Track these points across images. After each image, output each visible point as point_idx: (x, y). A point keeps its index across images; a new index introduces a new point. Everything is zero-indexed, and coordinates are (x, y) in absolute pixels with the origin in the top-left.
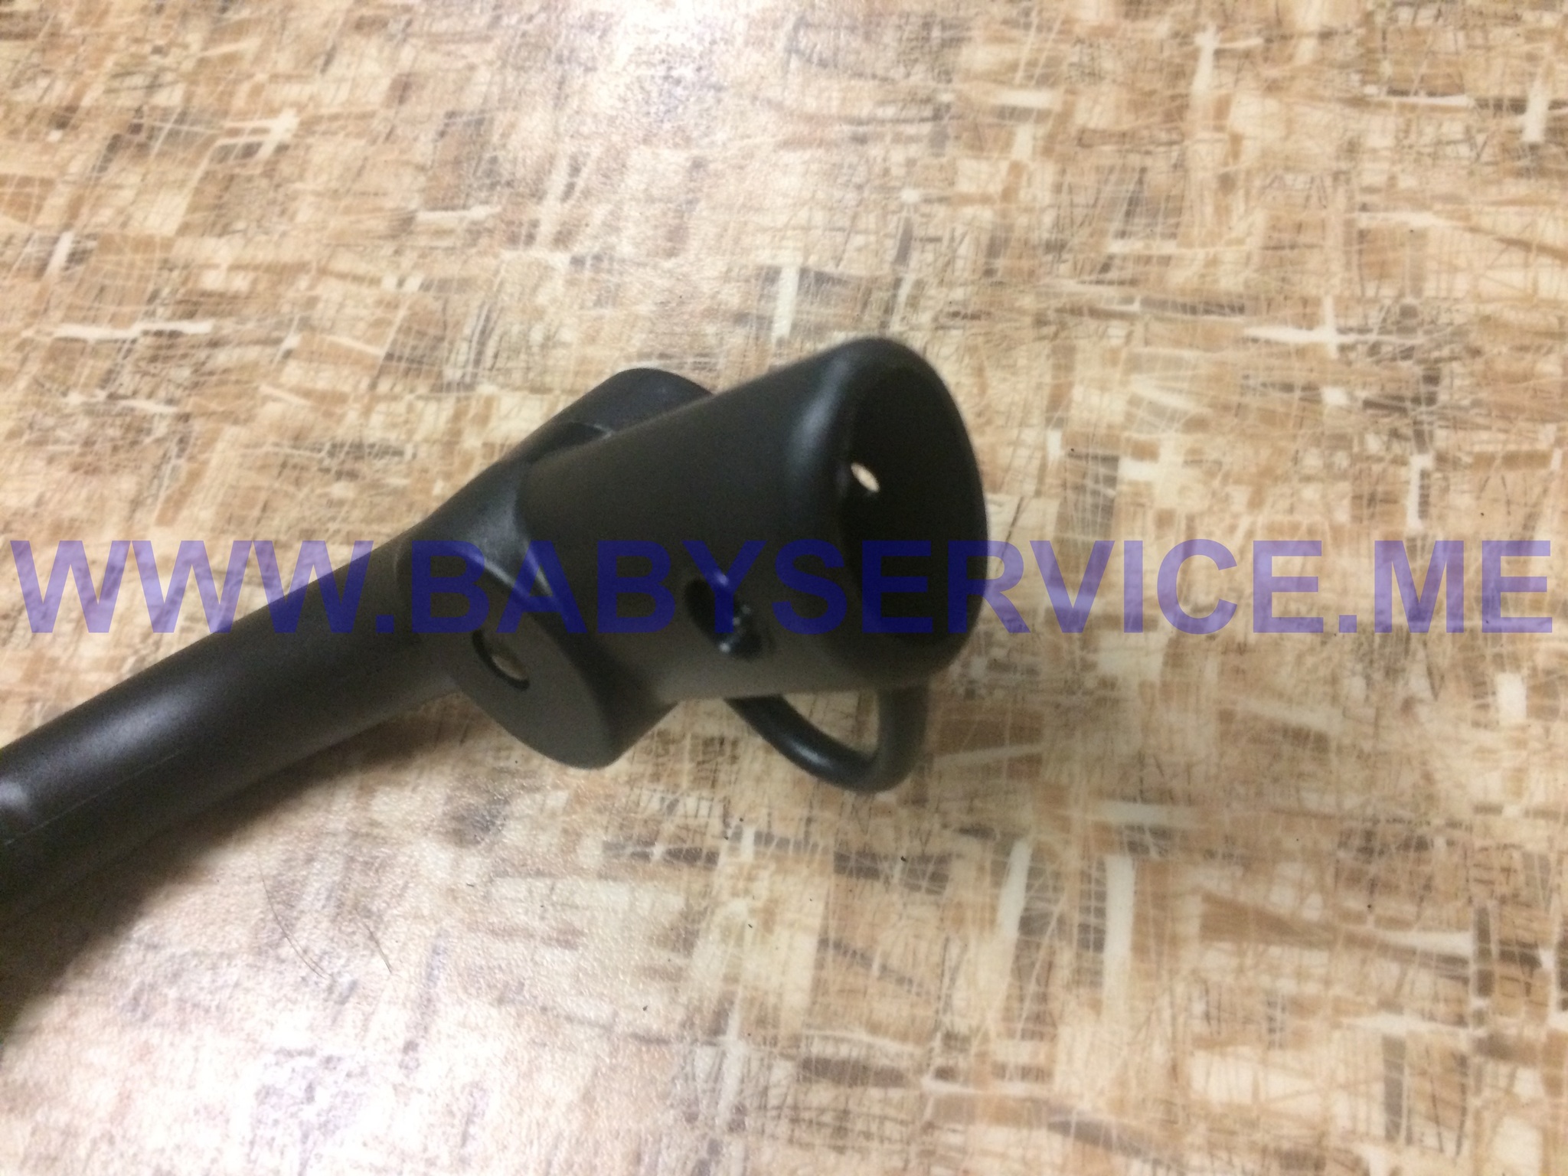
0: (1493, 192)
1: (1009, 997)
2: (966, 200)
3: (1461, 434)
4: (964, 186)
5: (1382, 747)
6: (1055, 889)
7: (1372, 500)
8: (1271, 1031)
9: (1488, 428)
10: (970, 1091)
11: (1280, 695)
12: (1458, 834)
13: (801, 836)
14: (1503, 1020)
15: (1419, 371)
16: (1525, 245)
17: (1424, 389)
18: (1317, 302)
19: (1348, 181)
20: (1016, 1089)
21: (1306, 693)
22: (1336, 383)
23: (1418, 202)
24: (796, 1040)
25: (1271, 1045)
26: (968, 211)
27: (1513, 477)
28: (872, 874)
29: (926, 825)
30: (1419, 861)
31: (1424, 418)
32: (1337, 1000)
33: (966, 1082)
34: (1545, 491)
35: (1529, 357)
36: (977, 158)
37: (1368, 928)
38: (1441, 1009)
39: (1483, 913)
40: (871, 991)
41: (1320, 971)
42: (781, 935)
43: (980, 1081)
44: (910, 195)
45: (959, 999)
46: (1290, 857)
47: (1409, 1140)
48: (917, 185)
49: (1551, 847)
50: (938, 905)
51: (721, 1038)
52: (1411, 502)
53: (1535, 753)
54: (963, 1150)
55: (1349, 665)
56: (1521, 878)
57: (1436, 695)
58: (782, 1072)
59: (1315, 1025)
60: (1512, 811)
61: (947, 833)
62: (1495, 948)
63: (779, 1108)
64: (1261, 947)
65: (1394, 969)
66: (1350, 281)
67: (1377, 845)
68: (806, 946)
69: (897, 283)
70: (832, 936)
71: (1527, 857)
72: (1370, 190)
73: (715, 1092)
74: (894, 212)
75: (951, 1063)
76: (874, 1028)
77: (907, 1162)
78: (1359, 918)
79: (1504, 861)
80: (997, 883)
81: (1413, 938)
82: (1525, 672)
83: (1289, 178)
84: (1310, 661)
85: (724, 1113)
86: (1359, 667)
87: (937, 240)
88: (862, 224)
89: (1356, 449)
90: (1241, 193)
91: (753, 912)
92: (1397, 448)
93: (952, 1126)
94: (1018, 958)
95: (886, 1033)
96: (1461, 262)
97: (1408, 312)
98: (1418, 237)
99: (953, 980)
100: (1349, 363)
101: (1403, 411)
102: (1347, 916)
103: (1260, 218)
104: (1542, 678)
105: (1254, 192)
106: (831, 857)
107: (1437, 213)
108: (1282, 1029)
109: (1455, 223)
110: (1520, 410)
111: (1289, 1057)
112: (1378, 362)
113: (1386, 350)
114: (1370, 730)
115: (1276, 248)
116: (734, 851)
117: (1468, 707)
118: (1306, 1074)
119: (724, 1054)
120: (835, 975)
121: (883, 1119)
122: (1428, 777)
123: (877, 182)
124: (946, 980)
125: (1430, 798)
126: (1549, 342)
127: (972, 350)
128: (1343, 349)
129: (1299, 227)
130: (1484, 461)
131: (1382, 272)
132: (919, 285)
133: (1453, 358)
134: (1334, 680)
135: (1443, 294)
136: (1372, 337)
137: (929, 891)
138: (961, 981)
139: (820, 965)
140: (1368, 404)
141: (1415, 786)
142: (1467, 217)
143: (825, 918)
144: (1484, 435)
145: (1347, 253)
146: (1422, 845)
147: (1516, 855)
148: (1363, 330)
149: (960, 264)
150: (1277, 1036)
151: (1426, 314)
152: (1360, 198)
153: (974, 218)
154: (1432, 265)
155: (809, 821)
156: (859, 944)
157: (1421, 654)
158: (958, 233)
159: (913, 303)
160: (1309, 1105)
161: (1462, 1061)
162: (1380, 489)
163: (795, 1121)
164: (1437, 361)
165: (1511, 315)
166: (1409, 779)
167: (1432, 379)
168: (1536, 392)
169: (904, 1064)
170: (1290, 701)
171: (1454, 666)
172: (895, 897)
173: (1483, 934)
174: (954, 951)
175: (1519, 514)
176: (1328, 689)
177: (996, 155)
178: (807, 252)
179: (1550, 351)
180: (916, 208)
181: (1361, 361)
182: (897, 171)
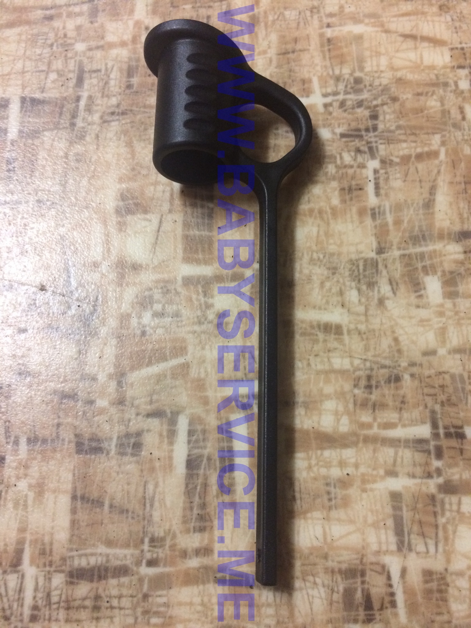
0: (394, 10)
1: (184, 509)
2: (111, 45)
3: (392, 146)
4: (110, 38)
5: (371, 327)
6: (204, 440)
7: (350, 190)
8: (330, 500)
9: (405, 141)
10: (167, 569)
11: (314, 307)
12: (415, 370)
13: (54, 435)
14: (450, 471)
15: (367, 113)
16: (413, 37)
17: (370, 123)
18: (310, 81)
19: (319, 12)
20: (194, 563)
21: (327, 302)
22: (324, 126)
23: (355, 19)
24: (64, 559)
25: (330, 508)
26: (114, 52)
27: (421, 166)
28: (98, 450)
29: (127, 416)
30: (397, 388)
31: (373, 139)
32: (363, 475)
33: (165, 565)
34: (439, 172)
35: (422, 98)
36: (116, 20)
37: (375, 430)
38: (418, 471)
39: (433, 412)
40: (105, 521)
41: (353, 460)
42: (49, 497)
43: (173, 563)
44: (80, 47)
45: (156, 516)
46: (328, 397)
47: (410, 550)
48: (83, 41)
49: (464, 369)
50: (138, 462)
51: (19, 568)
52: (370, 188)
53: (450, 318)
54: (166, 605)
55: (348, 283)
56: (450, 390)
57: (394, 293)
58: (58, 580)
59: (353, 492)
60: (442, 352)
61: (140, 418)
62: (441, 431)
63: (59, 603)
64: (319, 452)
65: (390, 452)
66: (326, 67)
67: (374, 383)
68: (64, 501)
69: (78, 99)
70: (79, 494)
71: (453, 377)
72: (331, 15)
73: (20, 601)
74: (71, 58)
75: (155, 556)
76: (109, 543)
77: (136, 618)
78: (369, 426)
79: (441, 382)
80: (171, 443)
81: (398, 433)
82: (439, 274)
83: (287, 13)
84: (328, 285)
85: (27, 612)
86: (353, 284)
87: (99, 71)
88: (54, 67)
89: (339, 162)
90: (262, 24)
91: (30, 486)
92: (360, 159)
93: (159, 593)
94: (187, 485)
95: (116, 546)
96: (383, 50)
97: (358, 81)
98: (359, 38)
99: (152, 506)
100: (330, 113)
101: (361, 137)
102: (363, 426)
103: (274, 37)
104: (448, 276)
105: (270, 23)
106: (73, 445)
107: (367, 24)
108: (335, 498)
109: (376, 29)
110: (421, 128)
111: (341, 514)
112: (345, 111)
113: (349, 103)
114: (363, 318)
115: (285, 54)
116: (16, 452)
117: (413, 298)
118: (351, 522)
119: (23, 576)
120: (83, 516)
121: (120, 597)
122: (396, 340)
123: (60, 41)
124: (148, 505)
125: (399, 351)
126: (431, 89)
127: (125, 133)
128: (326, 106)
129: (296, 40)
130: (406, 159)
131: (342, 60)
132: (90, 97)
133: (383, 105)
134: (341, 293)
135: (375, 69)
136: (341, 97)
137: (133, 455)
138: (157, 504)
139: (74, 511)
140: (343, 135)
141: (390, 347)
142: (382, 25)
143: (74, 483)
144: (404, 145)
145: (323, 52)
146: (398, 379)
147: (447, 377)
148: (335, 94)
149: (112, 83)
150: (333, 502)
151: (367, 80)
152: (326, 20)
153: (117, 55)
154: (367, 53)
155: (59, 425)
156: (95, 495)
157: (384, 273)
158: (110, 65)
159: (89, 109)
160: (355, 540)
161: (433, 498)
162: (354, 183)
163: (68, 608)
164: (377, 106)
165: (410, 76)
166: (386, 343)
167: (374, 117)
168: (428, 119)
169: (128, 562)
170: (320, 308)
171: (403, 276)
172: (114, 462)
173: (435, 425)
174: (151, 487)
175: (427, 186)
176: (339, 299)
177: (125, 17)
178: (24, 87)
179: (433, 93)
180: (84, 53)
181: (336, 112)
182: (71, 34)
